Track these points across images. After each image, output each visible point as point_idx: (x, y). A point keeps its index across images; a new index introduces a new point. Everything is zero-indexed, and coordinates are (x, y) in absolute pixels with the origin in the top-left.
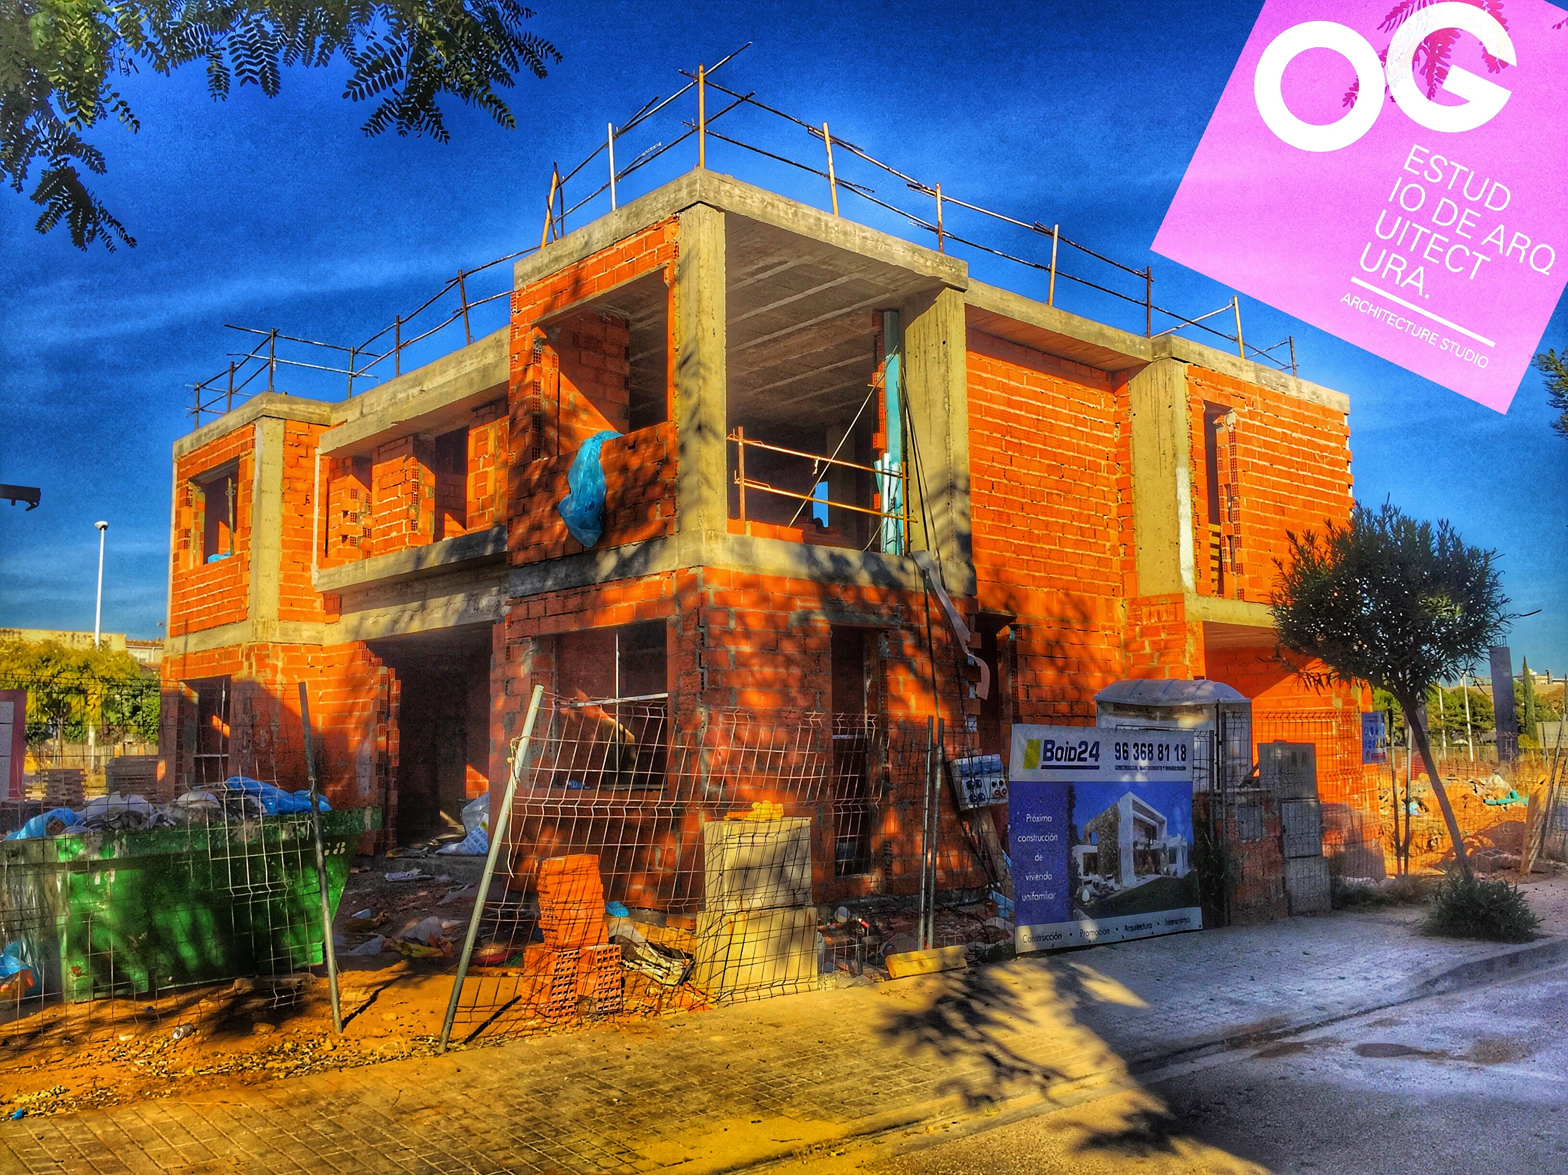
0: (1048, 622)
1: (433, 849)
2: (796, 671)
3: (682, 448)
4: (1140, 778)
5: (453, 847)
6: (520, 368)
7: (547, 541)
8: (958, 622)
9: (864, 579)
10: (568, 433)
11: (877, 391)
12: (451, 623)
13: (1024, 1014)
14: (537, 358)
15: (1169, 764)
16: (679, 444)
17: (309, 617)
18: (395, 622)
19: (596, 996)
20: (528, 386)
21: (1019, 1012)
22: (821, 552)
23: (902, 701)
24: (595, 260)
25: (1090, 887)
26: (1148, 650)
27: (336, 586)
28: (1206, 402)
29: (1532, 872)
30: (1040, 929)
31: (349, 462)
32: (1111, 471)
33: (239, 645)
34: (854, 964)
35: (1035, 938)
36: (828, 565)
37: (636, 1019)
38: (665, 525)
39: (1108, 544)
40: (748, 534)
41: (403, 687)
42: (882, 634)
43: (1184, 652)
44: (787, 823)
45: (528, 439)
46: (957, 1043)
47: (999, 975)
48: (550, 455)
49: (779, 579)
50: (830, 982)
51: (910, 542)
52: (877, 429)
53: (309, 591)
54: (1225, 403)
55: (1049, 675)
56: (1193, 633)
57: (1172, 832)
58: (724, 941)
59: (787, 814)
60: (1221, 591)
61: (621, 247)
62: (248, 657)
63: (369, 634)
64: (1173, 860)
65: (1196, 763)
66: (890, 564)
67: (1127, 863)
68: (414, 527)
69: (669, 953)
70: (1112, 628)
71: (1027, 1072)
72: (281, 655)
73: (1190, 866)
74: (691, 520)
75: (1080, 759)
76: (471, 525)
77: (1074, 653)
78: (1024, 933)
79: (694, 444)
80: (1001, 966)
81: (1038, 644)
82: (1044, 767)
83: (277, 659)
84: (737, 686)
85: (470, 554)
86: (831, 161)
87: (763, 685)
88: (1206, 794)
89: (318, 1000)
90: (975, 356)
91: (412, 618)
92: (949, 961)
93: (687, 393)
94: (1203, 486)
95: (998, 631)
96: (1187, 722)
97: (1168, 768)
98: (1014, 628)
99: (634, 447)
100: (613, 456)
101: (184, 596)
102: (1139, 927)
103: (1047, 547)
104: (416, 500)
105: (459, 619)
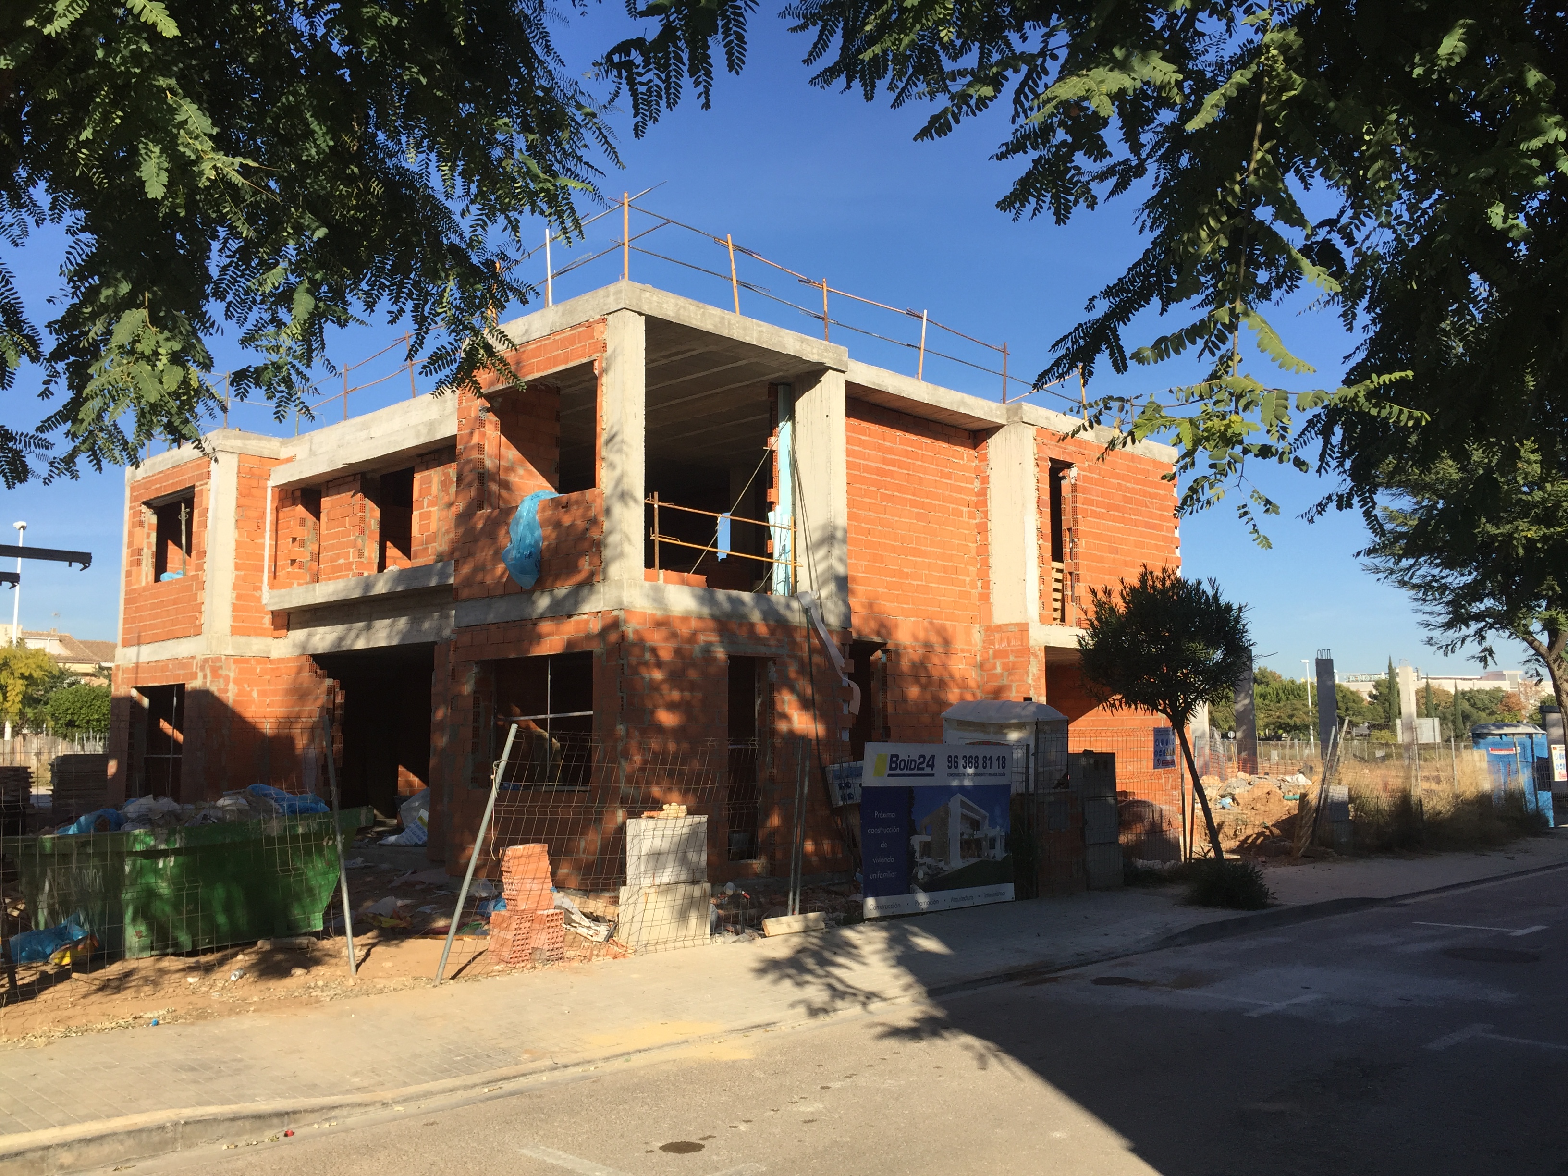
0: (913, 647)
1: (374, 840)
2: (699, 695)
3: (608, 512)
4: (967, 783)
5: (392, 839)
6: (467, 431)
7: (489, 580)
8: (834, 651)
9: (756, 616)
10: (506, 485)
11: (772, 452)
12: (395, 642)
13: (861, 959)
14: (482, 423)
15: (992, 771)
16: (605, 507)
17: (259, 632)
18: (341, 639)
19: (546, 947)
20: (473, 447)
21: (858, 958)
22: (721, 594)
23: (785, 717)
24: (533, 346)
25: (925, 868)
26: (999, 670)
27: (287, 606)
28: (1051, 460)
29: (1304, 856)
30: (883, 899)
31: (298, 493)
32: (971, 516)
33: (193, 657)
34: (738, 927)
35: (879, 907)
36: (726, 606)
37: (575, 964)
38: (592, 574)
39: (968, 579)
40: (661, 581)
41: (347, 697)
42: (771, 663)
43: (1027, 673)
44: (690, 820)
45: (473, 493)
46: (809, 978)
47: (849, 934)
48: (494, 508)
49: (685, 619)
50: (719, 939)
51: (796, 582)
52: (771, 486)
53: (260, 609)
54: (1069, 460)
55: (914, 692)
56: (1036, 656)
57: (993, 824)
58: (640, 907)
59: (690, 813)
60: (1063, 619)
61: (557, 338)
62: (202, 668)
63: (317, 649)
64: (992, 846)
65: (1015, 769)
66: (778, 603)
67: (955, 849)
68: (361, 555)
69: (596, 919)
70: (970, 652)
71: (855, 995)
72: (233, 667)
73: (1006, 851)
74: (614, 571)
75: (919, 769)
76: (416, 558)
77: (935, 673)
78: (870, 902)
79: (618, 510)
80: (851, 928)
81: (905, 664)
82: (889, 775)
83: (229, 670)
84: (650, 707)
85: (415, 585)
86: (733, 266)
87: (671, 707)
88: (1021, 795)
89: (326, 955)
90: (855, 422)
91: (357, 636)
92: (810, 924)
93: (612, 466)
94: (1048, 530)
95: (872, 654)
96: (1014, 736)
97: (990, 775)
98: (886, 651)
99: (566, 506)
100: (549, 513)
101: (138, 609)
102: (964, 899)
103: (915, 583)
104: (362, 532)
105: (403, 639)
